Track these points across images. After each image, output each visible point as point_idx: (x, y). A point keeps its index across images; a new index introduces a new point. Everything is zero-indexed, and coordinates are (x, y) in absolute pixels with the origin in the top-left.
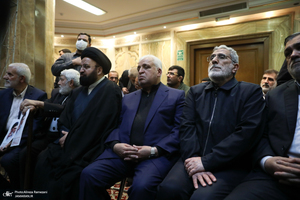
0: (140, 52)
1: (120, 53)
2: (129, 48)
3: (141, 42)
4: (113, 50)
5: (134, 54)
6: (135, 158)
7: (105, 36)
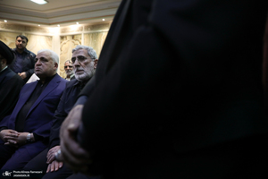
0: (82, 41)
1: (65, 41)
2: (73, 37)
3: (84, 32)
4: (58, 38)
5: (77, 42)
6: (13, 144)
7: (50, 24)
